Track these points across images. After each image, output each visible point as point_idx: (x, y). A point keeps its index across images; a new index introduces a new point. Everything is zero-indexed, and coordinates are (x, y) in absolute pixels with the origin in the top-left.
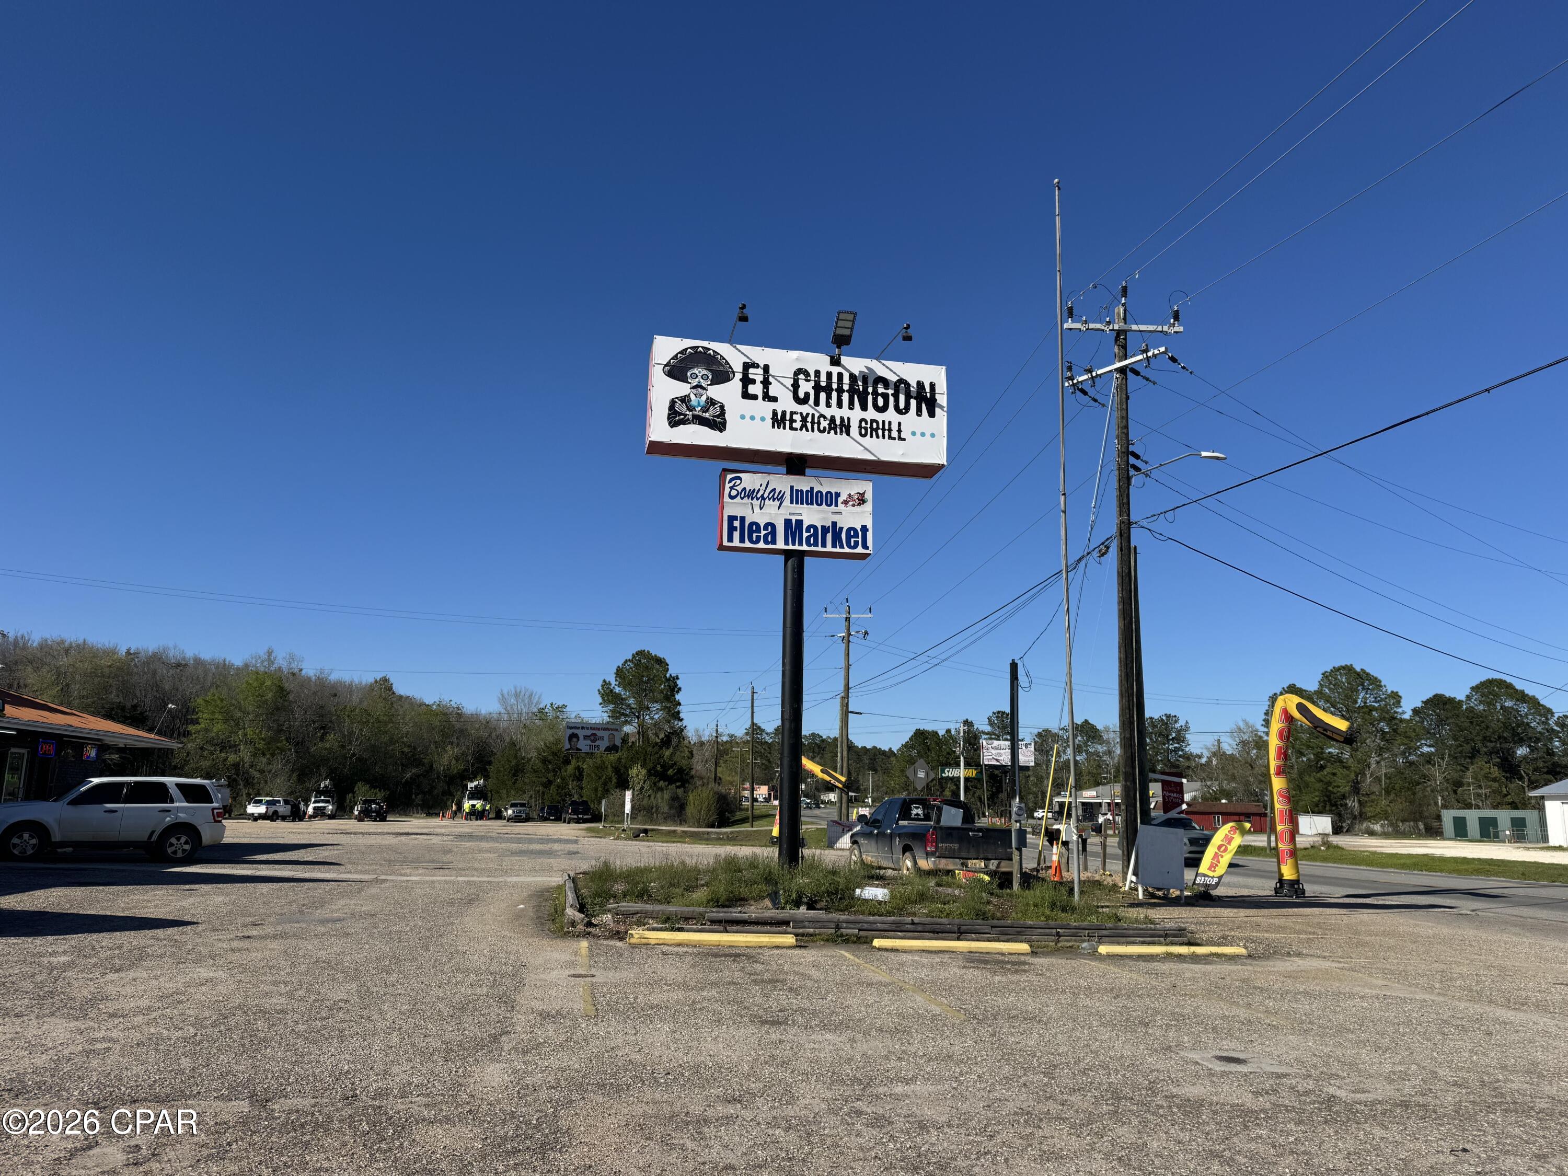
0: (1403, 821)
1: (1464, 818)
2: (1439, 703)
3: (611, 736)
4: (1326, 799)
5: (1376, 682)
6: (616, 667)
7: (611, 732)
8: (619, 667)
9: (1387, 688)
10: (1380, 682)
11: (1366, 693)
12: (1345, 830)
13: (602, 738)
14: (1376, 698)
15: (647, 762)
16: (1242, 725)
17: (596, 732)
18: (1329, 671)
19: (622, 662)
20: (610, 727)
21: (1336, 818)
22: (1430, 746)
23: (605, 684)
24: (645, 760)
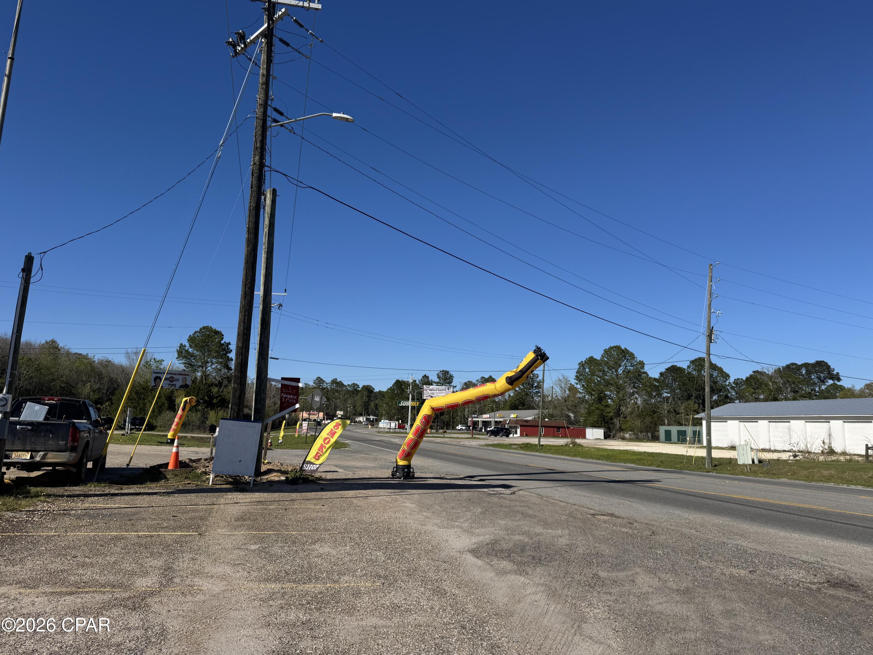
0: (641, 432)
1: (670, 431)
2: (674, 370)
3: (184, 379)
4: (602, 419)
5: (632, 356)
6: (189, 336)
7: (184, 376)
8: (190, 336)
9: (638, 358)
10: (634, 355)
11: (627, 361)
12: (612, 437)
13: (178, 380)
14: (631, 364)
15: (199, 394)
16: (561, 378)
17: (174, 376)
18: (608, 348)
19: (193, 332)
20: (183, 373)
21: (606, 430)
22: (668, 393)
23: (182, 346)
24: (198, 393)
